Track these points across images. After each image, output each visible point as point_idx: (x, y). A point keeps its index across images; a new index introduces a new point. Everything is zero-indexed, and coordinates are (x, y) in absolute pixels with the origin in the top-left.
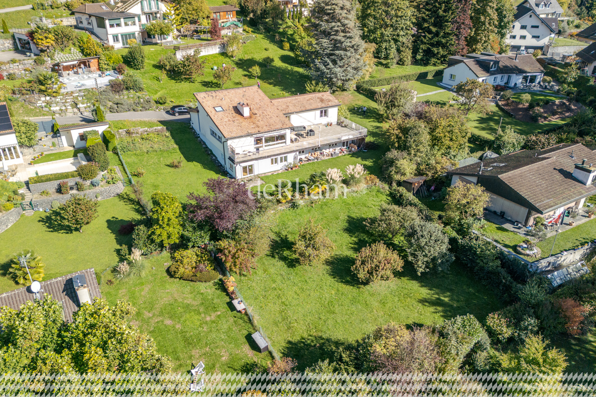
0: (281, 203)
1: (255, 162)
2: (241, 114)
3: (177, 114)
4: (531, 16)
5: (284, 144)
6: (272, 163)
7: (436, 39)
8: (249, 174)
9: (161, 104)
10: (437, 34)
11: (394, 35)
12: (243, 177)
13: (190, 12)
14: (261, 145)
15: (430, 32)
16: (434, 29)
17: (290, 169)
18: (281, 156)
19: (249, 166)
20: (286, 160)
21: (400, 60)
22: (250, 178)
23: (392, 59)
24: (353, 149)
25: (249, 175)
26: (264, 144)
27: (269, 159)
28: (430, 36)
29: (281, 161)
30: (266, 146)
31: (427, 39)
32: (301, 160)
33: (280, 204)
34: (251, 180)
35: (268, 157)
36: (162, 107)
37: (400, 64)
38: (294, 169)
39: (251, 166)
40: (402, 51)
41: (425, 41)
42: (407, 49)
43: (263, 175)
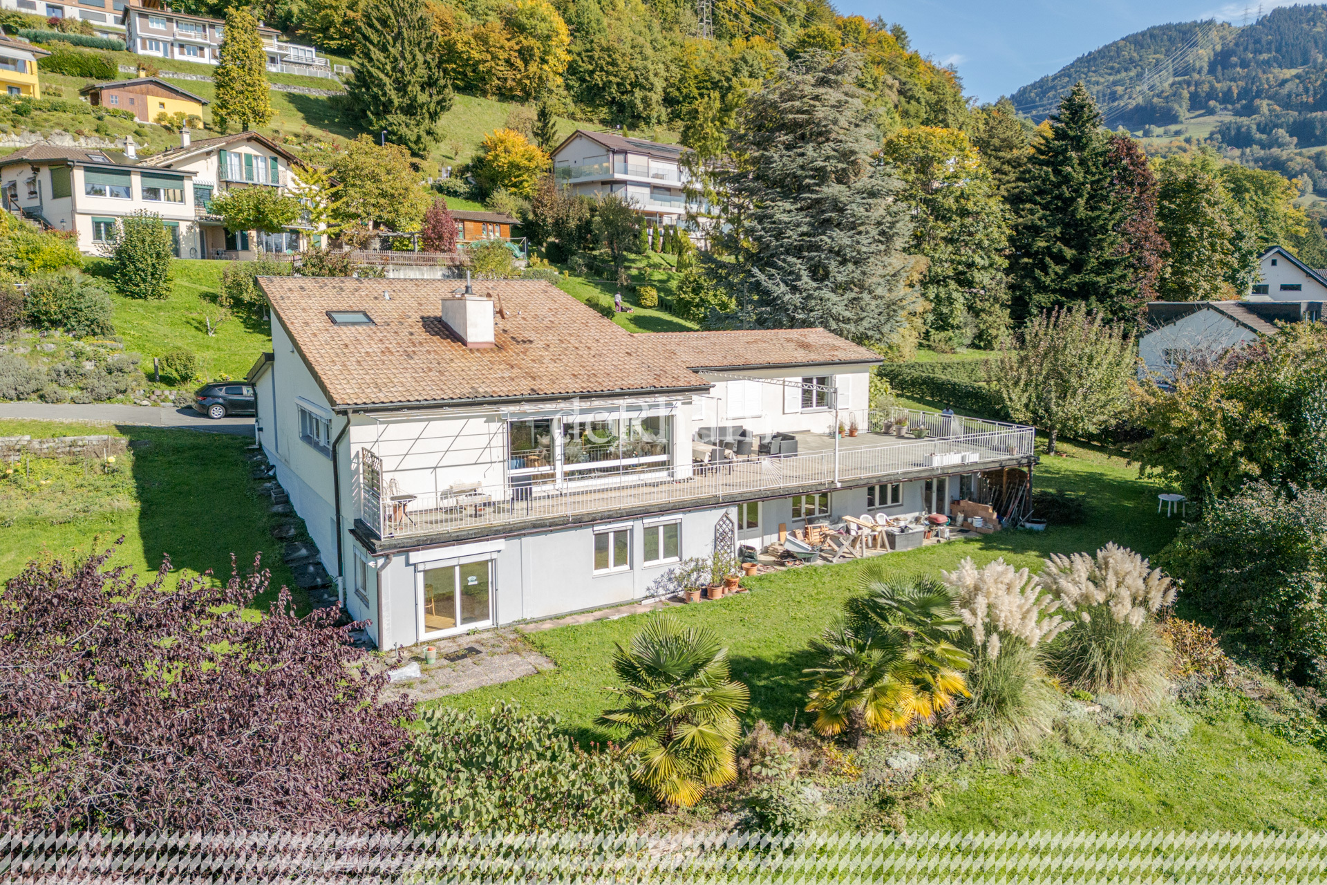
0: (660, 806)
1: (500, 544)
2: (456, 337)
3: (217, 411)
4: (1274, 263)
5: (662, 475)
6: (601, 563)
7: (1075, 278)
8: (465, 620)
9: (169, 381)
10: (1077, 266)
11: (959, 263)
12: (424, 636)
13: (373, 201)
14: (546, 469)
15: (1059, 259)
16: (1069, 253)
17: (696, 596)
18: (650, 521)
19: (466, 570)
20: (674, 547)
21: (980, 336)
22: (466, 642)
23: (958, 327)
24: (977, 522)
25: (461, 628)
26: (560, 468)
27: (585, 538)
28: (1059, 269)
29: (651, 553)
30: (569, 475)
31: (1053, 276)
32: (747, 555)
33: (654, 819)
34: (472, 651)
35: (579, 522)
36: (171, 393)
37: (979, 347)
38: (718, 594)
39: (481, 568)
40: (983, 310)
41: (1048, 281)
42: (997, 306)
43: (548, 626)
